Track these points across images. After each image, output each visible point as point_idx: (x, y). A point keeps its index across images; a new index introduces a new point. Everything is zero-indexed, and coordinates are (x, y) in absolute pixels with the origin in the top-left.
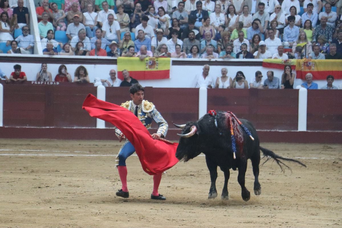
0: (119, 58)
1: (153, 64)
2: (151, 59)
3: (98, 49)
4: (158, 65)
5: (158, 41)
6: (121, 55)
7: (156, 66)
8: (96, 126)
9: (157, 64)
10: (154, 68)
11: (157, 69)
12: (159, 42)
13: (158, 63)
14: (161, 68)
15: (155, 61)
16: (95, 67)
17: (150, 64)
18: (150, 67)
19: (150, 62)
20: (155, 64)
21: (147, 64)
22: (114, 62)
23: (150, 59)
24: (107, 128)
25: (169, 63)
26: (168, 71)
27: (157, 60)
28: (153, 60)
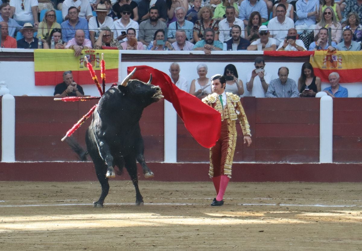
0: (37, 51)
1: (91, 59)
2: (88, 51)
3: (3, 37)
4: (99, 62)
5: (99, 22)
7: (96, 63)
9: (98, 60)
10: (93, 65)
12: (100, 25)
15: (94, 55)
20: (95, 60)
21: (82, 60)
22: (30, 57)
23: (86, 52)
24: (19, 162)
25: (117, 59)
26: (116, 70)
27: (98, 54)
28: (91, 53)
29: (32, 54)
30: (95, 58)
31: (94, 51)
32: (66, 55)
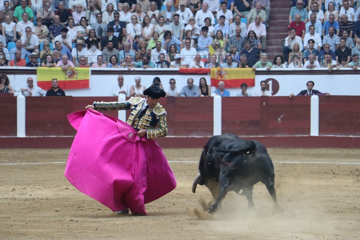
0: (39, 68)
1: (73, 73)
2: (70, 69)
3: (18, 60)
4: (77, 75)
5: (78, 51)
6: (41, 66)
7: (75, 76)
8: (16, 135)
10: (74, 77)
11: (77, 78)
12: (79, 53)
13: (77, 73)
14: (80, 77)
15: (74, 71)
16: (14, 77)
17: (70, 74)
18: (70, 77)
19: (70, 72)
20: (74, 74)
21: (66, 74)
22: (34, 72)
23: (69, 69)
24: (28, 137)
25: (89, 73)
26: (88, 80)
27: (76, 70)
28: (72, 70)
29: (36, 70)
30: (74, 73)
31: (74, 69)
32: (57, 71)
